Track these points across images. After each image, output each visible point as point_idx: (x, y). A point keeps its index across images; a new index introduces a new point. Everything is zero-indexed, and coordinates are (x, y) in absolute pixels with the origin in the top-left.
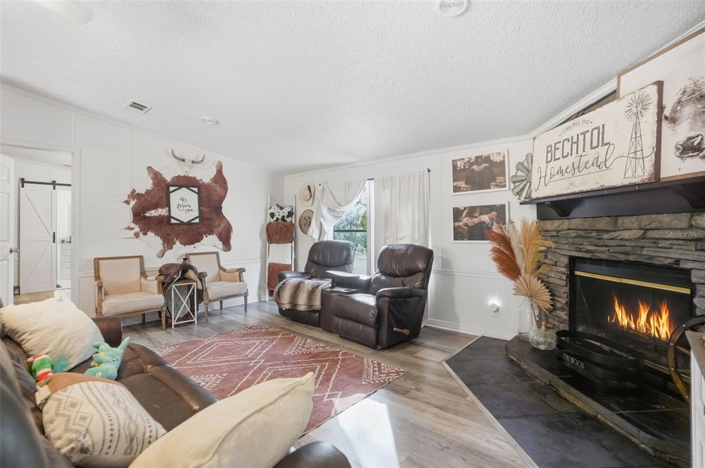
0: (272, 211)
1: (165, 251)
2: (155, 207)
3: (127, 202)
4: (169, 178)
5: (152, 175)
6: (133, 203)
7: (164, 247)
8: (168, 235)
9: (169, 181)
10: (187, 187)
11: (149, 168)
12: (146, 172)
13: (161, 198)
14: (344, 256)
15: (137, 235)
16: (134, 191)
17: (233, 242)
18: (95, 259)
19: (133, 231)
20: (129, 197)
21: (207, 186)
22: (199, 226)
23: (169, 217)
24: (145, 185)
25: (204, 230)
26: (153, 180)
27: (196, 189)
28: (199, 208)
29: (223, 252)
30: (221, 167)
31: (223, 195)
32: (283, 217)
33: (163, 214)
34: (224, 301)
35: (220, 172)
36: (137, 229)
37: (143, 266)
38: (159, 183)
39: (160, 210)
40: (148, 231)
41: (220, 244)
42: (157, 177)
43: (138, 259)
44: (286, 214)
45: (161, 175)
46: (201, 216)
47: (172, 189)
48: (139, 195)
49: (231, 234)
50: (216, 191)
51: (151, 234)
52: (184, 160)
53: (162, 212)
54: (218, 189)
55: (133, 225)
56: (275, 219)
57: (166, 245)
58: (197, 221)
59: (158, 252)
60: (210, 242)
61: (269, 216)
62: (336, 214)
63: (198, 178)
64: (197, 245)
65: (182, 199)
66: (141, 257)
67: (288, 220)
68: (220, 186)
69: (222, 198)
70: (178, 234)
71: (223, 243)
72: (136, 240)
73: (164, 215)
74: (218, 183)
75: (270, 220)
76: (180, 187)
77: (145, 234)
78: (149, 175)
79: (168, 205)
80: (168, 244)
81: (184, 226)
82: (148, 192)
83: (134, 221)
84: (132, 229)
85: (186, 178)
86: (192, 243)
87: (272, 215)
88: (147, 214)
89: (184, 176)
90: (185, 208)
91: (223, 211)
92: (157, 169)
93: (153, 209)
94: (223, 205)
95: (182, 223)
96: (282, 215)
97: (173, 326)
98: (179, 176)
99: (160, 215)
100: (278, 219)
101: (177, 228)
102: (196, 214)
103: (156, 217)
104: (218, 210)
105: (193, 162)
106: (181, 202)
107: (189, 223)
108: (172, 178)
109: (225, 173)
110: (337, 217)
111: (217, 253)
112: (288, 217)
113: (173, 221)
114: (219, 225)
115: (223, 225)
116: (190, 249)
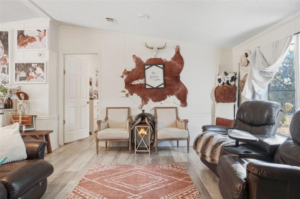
0: (220, 77)
1: (143, 105)
2: (137, 79)
3: (122, 77)
4: (144, 60)
5: (135, 60)
6: (125, 77)
7: (143, 103)
8: (145, 95)
9: (145, 62)
10: (156, 65)
11: (134, 56)
12: (132, 59)
13: (140, 73)
14: (266, 116)
15: (127, 95)
16: (125, 70)
17: (188, 100)
18: (107, 108)
19: (125, 93)
20: (123, 74)
21: (169, 63)
22: (164, 89)
23: (145, 84)
24: (131, 66)
25: (167, 92)
26: (136, 63)
27: (162, 66)
28: (164, 78)
29: (181, 107)
30: (179, 49)
31: (181, 68)
32: (228, 82)
33: (141, 82)
34: (180, 141)
35: (178, 53)
36: (127, 92)
37: (130, 113)
38: (139, 64)
39: (140, 80)
40: (133, 93)
41: (178, 102)
42: (138, 61)
43: (127, 109)
44: (230, 79)
45: (140, 59)
46: (165, 83)
47: (146, 67)
48: (128, 72)
49: (187, 95)
50: (175, 66)
51: (135, 95)
52: (152, 48)
53: (141, 81)
54: (177, 64)
55: (125, 90)
56: (222, 83)
57: (144, 102)
58: (163, 86)
59: (139, 105)
60: (172, 100)
61: (217, 81)
62: (267, 75)
63: (163, 59)
64: (162, 102)
65: (153, 73)
66: (129, 108)
67: (232, 83)
68: (178, 63)
69: (180, 70)
70: (151, 95)
71: (181, 101)
72: (127, 98)
73: (142, 84)
74: (177, 61)
75: (217, 84)
76: (152, 65)
77: (132, 95)
78: (134, 60)
79: (144, 77)
80: (145, 101)
81: (155, 90)
82: (133, 70)
83: (126, 87)
84: (125, 92)
85: (155, 59)
86: (160, 101)
87: (220, 80)
88: (133, 83)
89: (154, 58)
90: (155, 79)
91: (181, 79)
92: (138, 56)
93: (136, 80)
94: (181, 75)
95: (153, 88)
96: (226, 80)
97: (135, 152)
98: (151, 58)
99: (140, 83)
100: (224, 83)
101: (150, 91)
102: (162, 82)
103: (138, 84)
104: (177, 79)
105: (158, 49)
106: (152, 75)
107: (157, 88)
108: (147, 60)
109: (182, 53)
110: (268, 78)
111: (176, 108)
112: (231, 81)
113: (147, 87)
114: (178, 89)
115: (181, 89)
116: (158, 104)
